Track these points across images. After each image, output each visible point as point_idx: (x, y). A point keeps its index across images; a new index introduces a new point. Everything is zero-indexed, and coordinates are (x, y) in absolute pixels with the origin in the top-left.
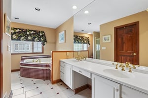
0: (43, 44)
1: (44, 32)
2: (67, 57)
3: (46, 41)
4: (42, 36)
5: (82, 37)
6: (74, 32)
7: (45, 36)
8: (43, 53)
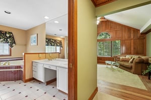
0: (11, 46)
1: (11, 33)
2: (40, 58)
3: (15, 43)
4: (10, 37)
5: (55, 41)
6: (46, 35)
7: (13, 37)
8: (10, 55)
